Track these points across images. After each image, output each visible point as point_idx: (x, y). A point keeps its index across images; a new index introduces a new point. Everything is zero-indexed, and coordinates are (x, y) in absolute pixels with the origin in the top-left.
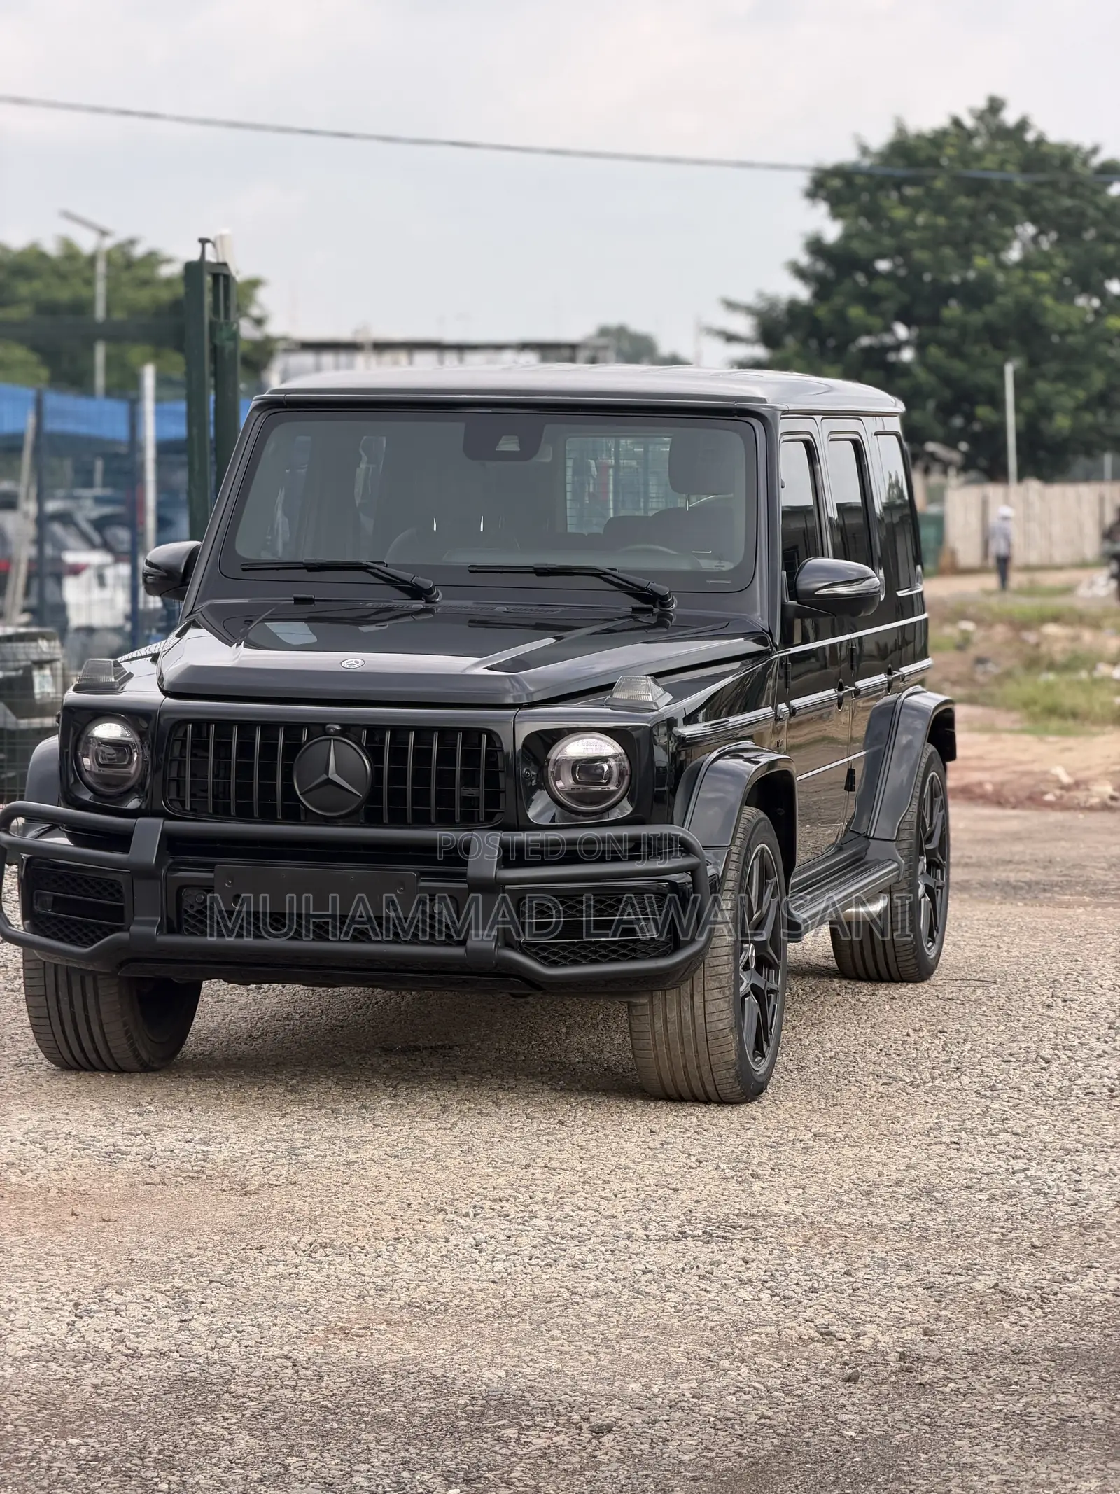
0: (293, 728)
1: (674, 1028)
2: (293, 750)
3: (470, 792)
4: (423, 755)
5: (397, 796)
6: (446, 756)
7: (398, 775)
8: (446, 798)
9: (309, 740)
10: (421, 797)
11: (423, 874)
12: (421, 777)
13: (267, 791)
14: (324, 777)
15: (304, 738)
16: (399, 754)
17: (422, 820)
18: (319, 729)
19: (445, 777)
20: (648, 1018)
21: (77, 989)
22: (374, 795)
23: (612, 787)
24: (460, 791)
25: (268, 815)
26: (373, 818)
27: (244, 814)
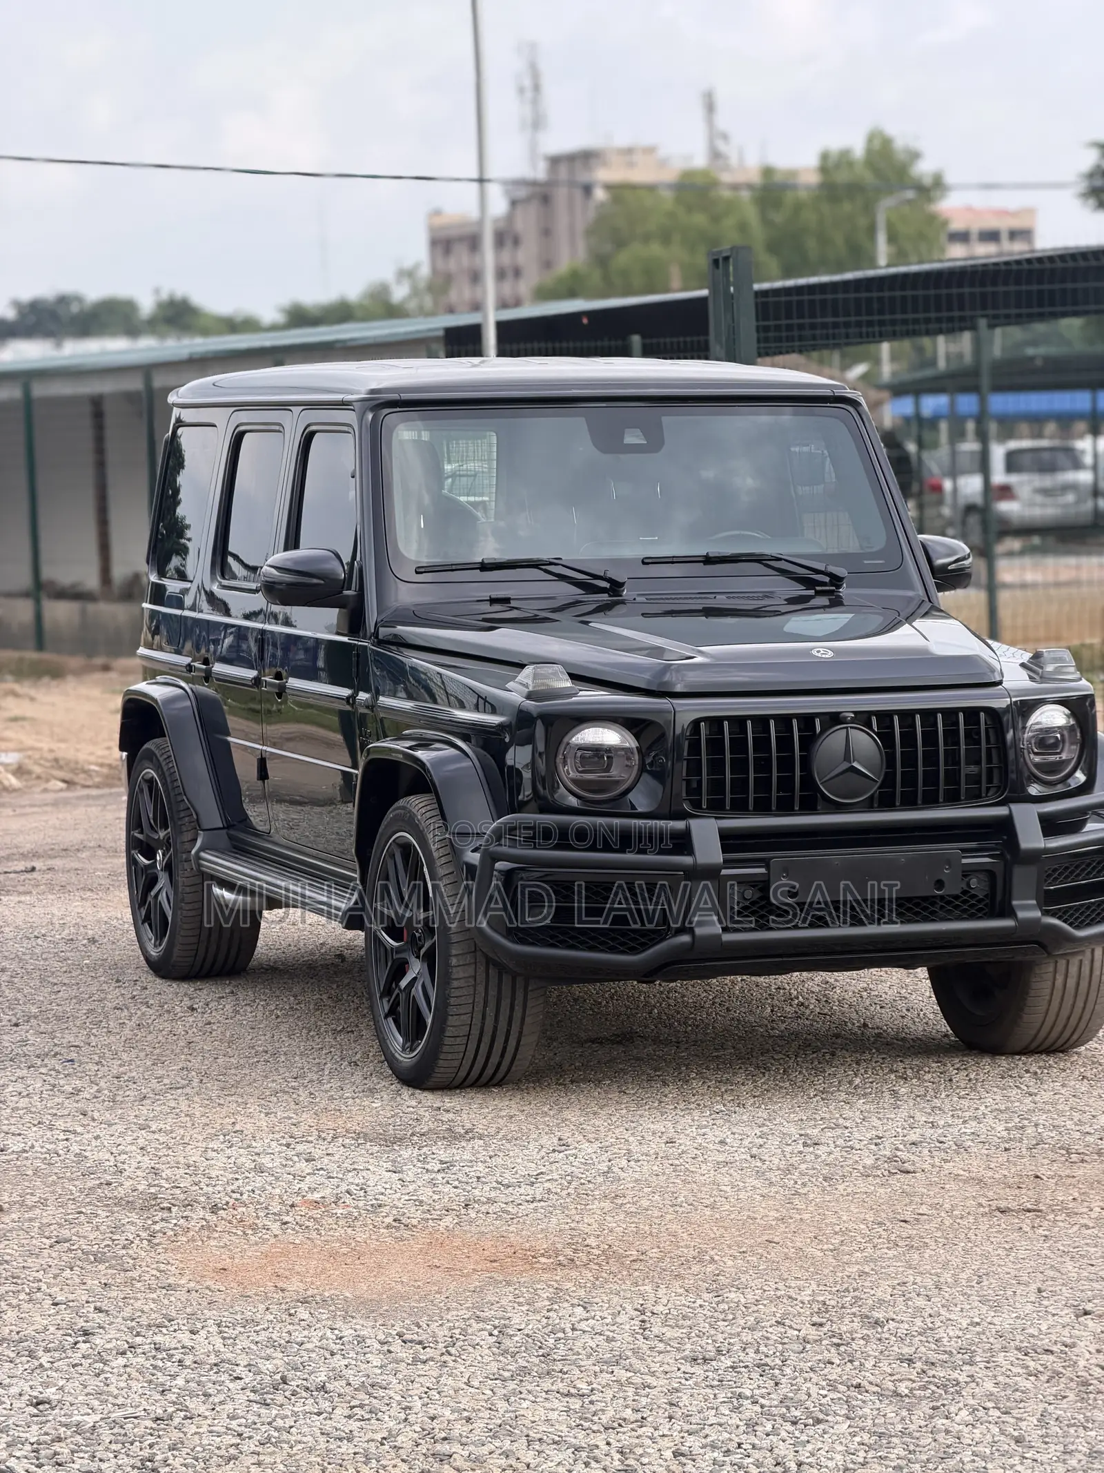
0: (807, 720)
1: (1071, 983)
2: (809, 740)
3: (973, 769)
4: (930, 737)
5: (909, 779)
6: (952, 735)
7: (909, 759)
8: (953, 777)
9: (823, 731)
10: (931, 778)
11: (963, 850)
12: (931, 758)
13: (786, 784)
14: (845, 766)
15: (818, 729)
16: (909, 737)
17: (931, 801)
18: (834, 719)
19: (952, 757)
20: (1050, 976)
21: (505, 1004)
22: (889, 780)
23: (1064, 756)
24: (966, 769)
25: (785, 807)
26: (886, 802)
27: (763, 808)
